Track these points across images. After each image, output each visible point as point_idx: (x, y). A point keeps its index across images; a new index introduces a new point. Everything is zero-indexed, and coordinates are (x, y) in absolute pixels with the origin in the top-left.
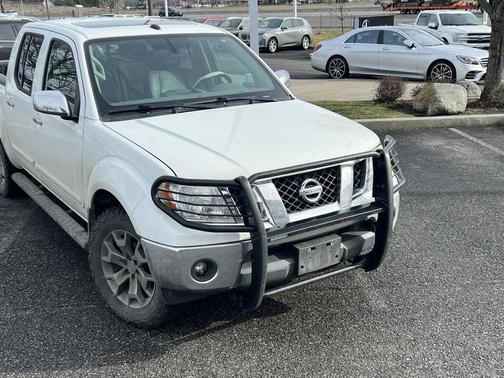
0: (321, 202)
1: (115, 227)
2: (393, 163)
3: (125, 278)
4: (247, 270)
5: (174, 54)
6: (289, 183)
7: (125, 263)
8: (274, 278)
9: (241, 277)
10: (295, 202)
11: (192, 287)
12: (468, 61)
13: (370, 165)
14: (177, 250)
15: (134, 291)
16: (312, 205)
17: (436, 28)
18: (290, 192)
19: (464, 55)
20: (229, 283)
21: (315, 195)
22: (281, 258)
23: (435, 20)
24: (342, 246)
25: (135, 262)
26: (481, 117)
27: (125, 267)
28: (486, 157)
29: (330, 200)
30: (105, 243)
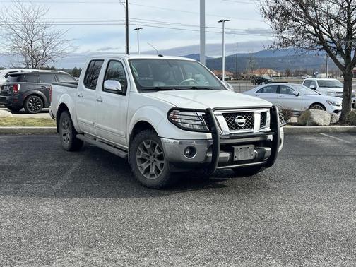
0: (245, 128)
1: (145, 139)
2: (280, 117)
3: (148, 165)
4: (210, 155)
5: (170, 68)
6: (230, 117)
7: (149, 157)
8: (222, 160)
9: (207, 157)
10: (233, 125)
11: (185, 160)
12: (334, 104)
13: (268, 114)
14: (178, 141)
15: (153, 170)
16: (241, 128)
17: (315, 89)
18: (230, 121)
19: (331, 100)
20: (201, 160)
21: (242, 123)
22: (226, 151)
23: (315, 85)
24: (255, 151)
25: (154, 156)
26: (338, 128)
27: (148, 160)
28: (338, 143)
29: (249, 127)
30: (139, 148)
